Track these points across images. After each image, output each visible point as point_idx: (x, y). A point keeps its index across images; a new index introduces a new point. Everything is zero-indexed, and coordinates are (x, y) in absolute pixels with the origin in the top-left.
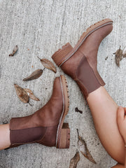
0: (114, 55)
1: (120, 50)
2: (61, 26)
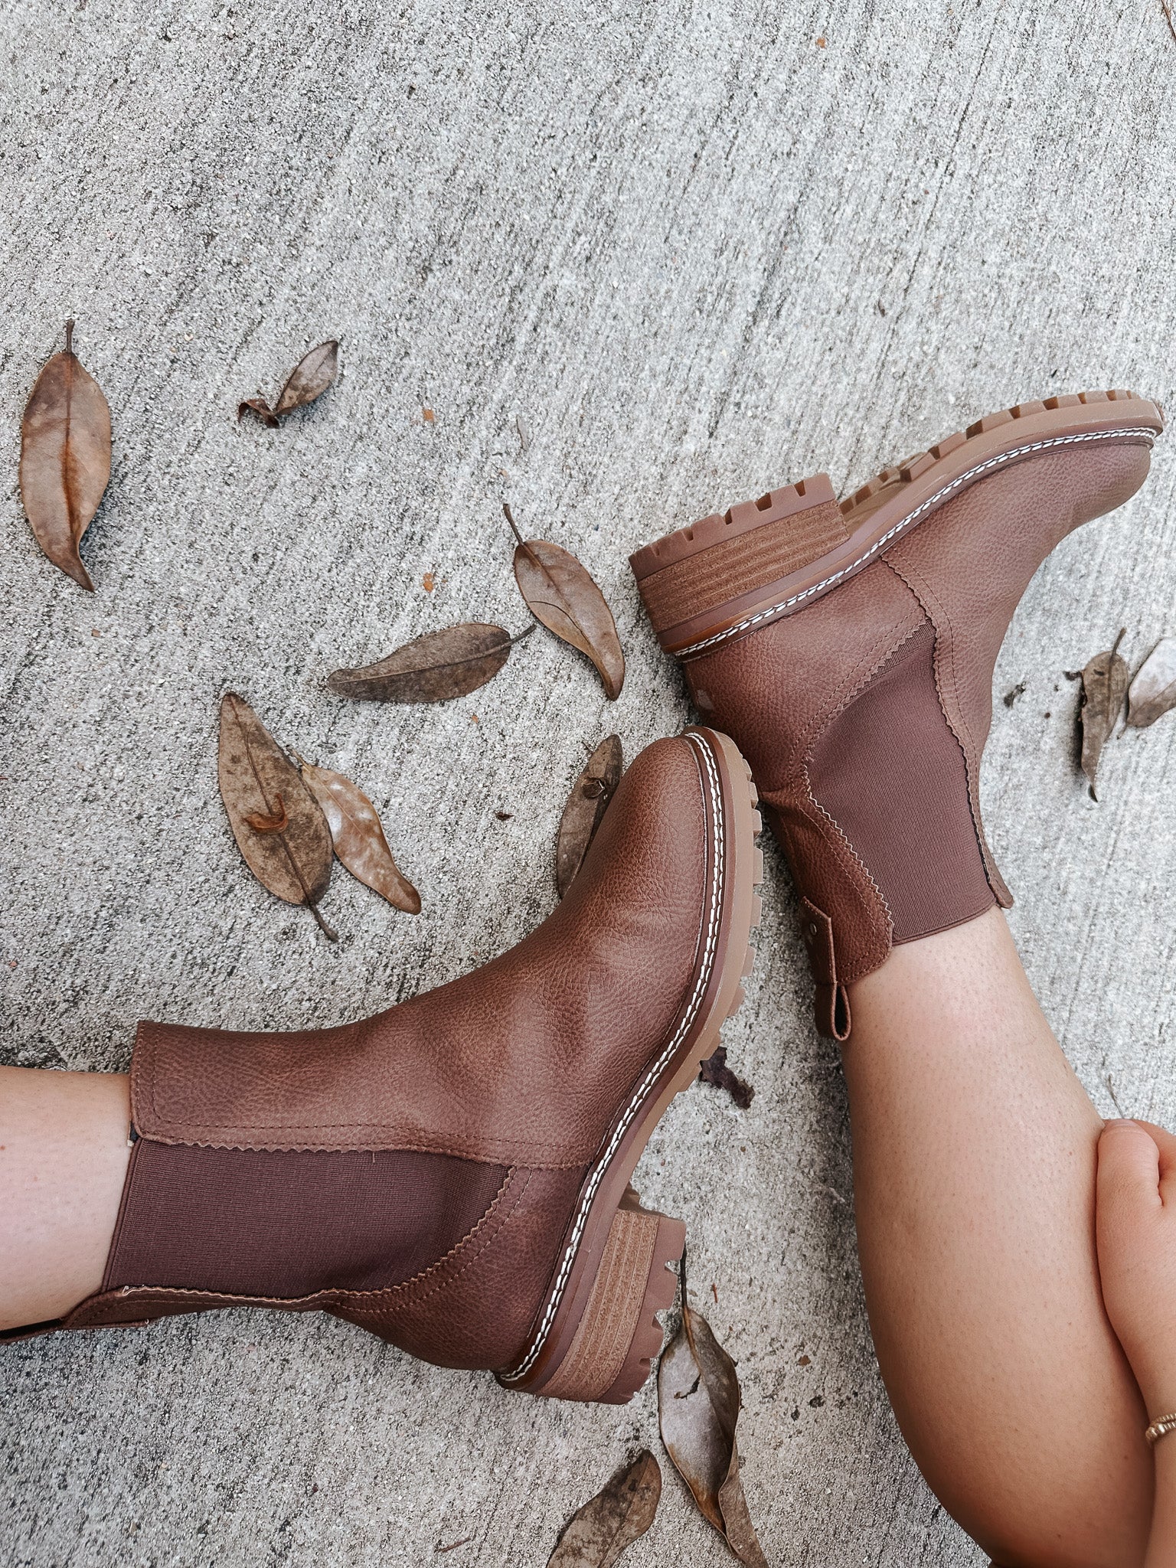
0: (1070, 689)
1: (1112, 659)
2: (740, 315)
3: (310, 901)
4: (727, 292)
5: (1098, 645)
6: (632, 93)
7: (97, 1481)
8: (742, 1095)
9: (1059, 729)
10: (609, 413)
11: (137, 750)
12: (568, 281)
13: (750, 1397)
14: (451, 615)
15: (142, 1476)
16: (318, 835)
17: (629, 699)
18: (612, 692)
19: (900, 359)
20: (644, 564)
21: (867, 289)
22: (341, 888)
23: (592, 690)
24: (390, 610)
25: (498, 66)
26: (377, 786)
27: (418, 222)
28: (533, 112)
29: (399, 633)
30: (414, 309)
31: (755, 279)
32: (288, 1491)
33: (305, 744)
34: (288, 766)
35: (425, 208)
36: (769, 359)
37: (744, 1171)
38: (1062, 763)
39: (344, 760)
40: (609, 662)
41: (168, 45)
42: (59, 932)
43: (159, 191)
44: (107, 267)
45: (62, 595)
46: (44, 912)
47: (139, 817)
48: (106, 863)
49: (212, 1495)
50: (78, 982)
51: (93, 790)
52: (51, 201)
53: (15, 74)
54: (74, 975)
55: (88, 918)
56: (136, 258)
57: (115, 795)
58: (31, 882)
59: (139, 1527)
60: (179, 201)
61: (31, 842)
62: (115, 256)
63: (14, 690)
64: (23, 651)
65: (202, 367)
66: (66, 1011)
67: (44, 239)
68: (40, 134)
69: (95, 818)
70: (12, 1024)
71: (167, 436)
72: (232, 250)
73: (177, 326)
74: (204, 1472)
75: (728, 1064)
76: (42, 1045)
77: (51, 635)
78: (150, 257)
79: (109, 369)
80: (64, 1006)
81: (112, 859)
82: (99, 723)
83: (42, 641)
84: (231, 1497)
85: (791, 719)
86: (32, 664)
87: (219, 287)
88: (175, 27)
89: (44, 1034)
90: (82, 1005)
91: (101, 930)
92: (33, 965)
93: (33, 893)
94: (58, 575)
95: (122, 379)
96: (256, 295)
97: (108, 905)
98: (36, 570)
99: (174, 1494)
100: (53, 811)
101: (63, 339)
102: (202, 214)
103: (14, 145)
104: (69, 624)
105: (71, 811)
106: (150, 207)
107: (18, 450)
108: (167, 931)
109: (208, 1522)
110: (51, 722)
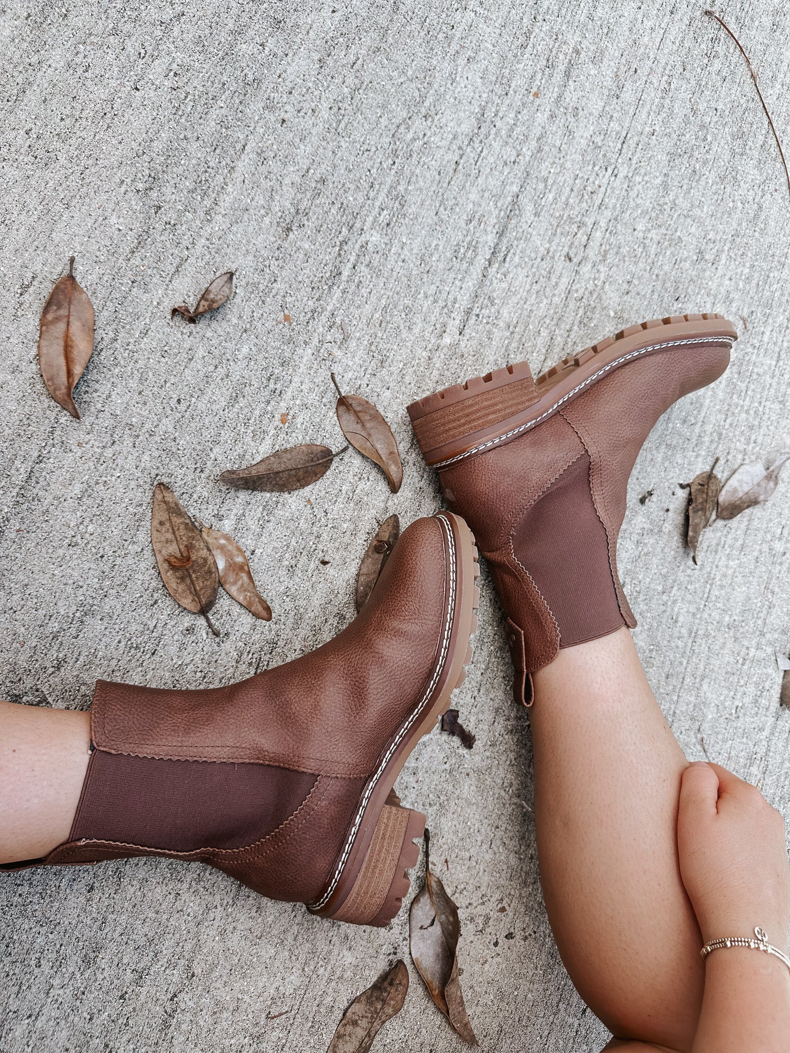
0: (682, 494)
1: (710, 476)
2: (481, 261)
3: (204, 611)
4: (473, 246)
5: (701, 467)
6: (418, 124)
7: (59, 963)
8: (468, 740)
9: (674, 519)
10: (398, 319)
11: (102, 517)
12: (375, 238)
13: (467, 931)
14: (297, 438)
15: (88, 962)
16: (210, 570)
17: (405, 492)
18: (394, 488)
19: (580, 288)
20: (416, 412)
21: (561, 246)
22: (223, 603)
23: (382, 486)
24: (259, 435)
25: (336, 107)
26: (247, 542)
27: (284, 201)
28: (357, 136)
29: (264, 449)
30: (280, 254)
31: (491, 239)
32: (176, 976)
33: (204, 514)
34: (194, 528)
35: (289, 193)
36: (498, 287)
37: (468, 788)
38: (676, 540)
39: (228, 525)
40: (393, 470)
41: (138, 93)
42: (50, 625)
43: (129, 180)
44: (96, 225)
45: (61, 421)
46: (41, 612)
47: (102, 557)
48: (81, 584)
49: (129, 976)
50: (61, 655)
51: (74, 539)
52: (64, 186)
53: (46, 109)
54: (58, 651)
55: (68, 617)
56: (113, 220)
57: (88, 543)
58: (35, 594)
59: (83, 993)
60: (140, 186)
61: (36, 569)
62: (101, 219)
63: (29, 477)
64: (36, 454)
65: (150, 286)
66: (53, 673)
67: (59, 207)
68: (58, 145)
69: (75, 556)
70: (20, 680)
71: (128, 327)
72: (172, 216)
73: (136, 261)
74: (125, 961)
75: (460, 721)
76: (37, 693)
77: (53, 446)
78: (121, 220)
79: (94, 286)
80: (52, 670)
81: (84, 581)
82: (80, 499)
83: (48, 448)
84: (141, 977)
85: (502, 508)
86: (41, 462)
87: (163, 238)
88: (142, 82)
89: (39, 687)
90: (62, 670)
91: (76, 624)
92: (34, 644)
93: (36, 601)
94: (59, 409)
95: (102, 292)
96: (185, 243)
97: (81, 609)
98: (46, 405)
99: (106, 974)
100: (50, 551)
101: (68, 267)
102: (154, 194)
103: (43, 151)
104: (64, 439)
105: (60, 552)
106: (123, 189)
107: (38, 333)
108: (116, 626)
109: (126, 993)
110: (51, 497)
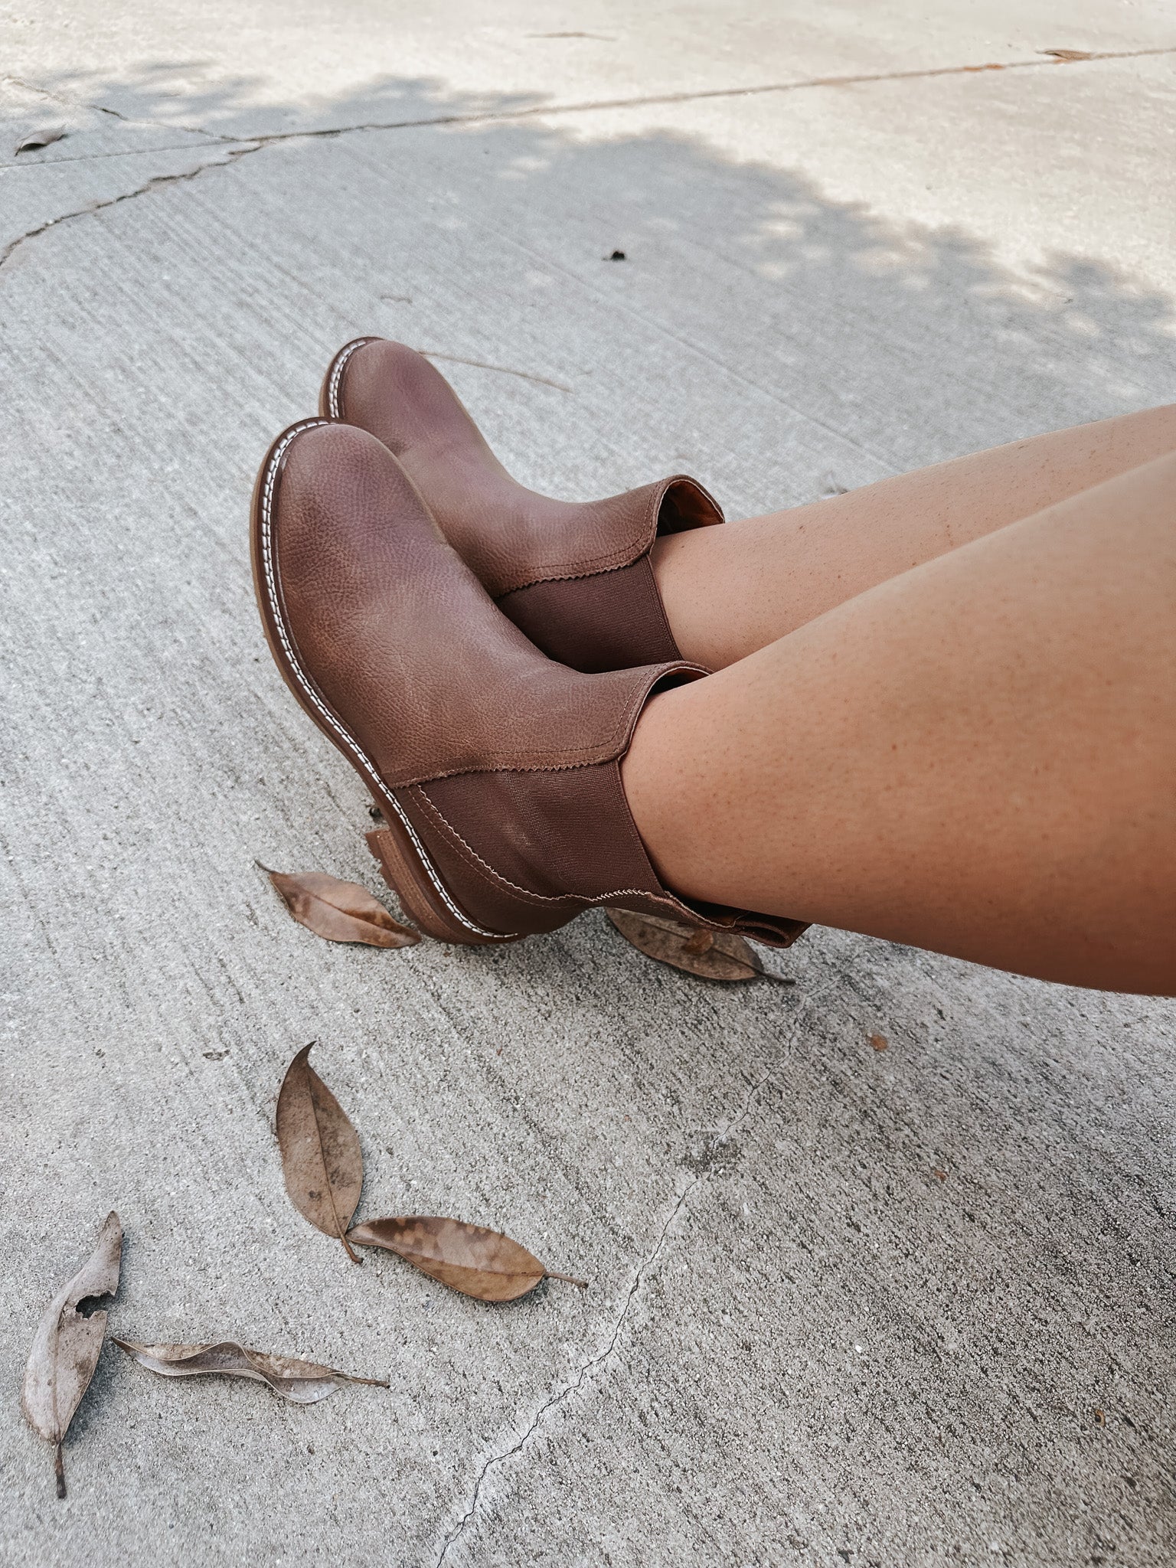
32: (1131, 1194)
41: (142, 744)
42: (622, 1082)
43: (216, 789)
44: (238, 833)
45: (410, 958)
46: (603, 1082)
47: (578, 998)
48: (595, 1031)
49: (1108, 1240)
50: (664, 1092)
51: (543, 1011)
52: (179, 837)
53: (97, 814)
54: (657, 1091)
55: (625, 1061)
56: (244, 818)
57: (555, 1002)
58: (578, 1077)
59: (1108, 1297)
60: (230, 783)
61: (552, 1060)
62: (235, 827)
63: (448, 1014)
64: (429, 995)
65: (332, 823)
66: (680, 1109)
67: (196, 852)
68: (138, 822)
69: (561, 1020)
70: (668, 1145)
71: (357, 859)
72: (276, 776)
73: (298, 822)
74: (1085, 1233)
76: (694, 1139)
77: (430, 977)
78: (249, 813)
79: (295, 864)
80: (676, 1108)
81: (594, 1027)
82: (503, 984)
83: (430, 982)
84: (1115, 1229)
86: (439, 996)
87: (293, 792)
88: (135, 735)
89: (688, 1131)
90: (682, 1099)
91: (638, 1060)
92: (635, 1109)
93: (586, 1080)
94: (396, 952)
95: (307, 862)
96: (311, 778)
97: (623, 1046)
98: (385, 961)
99: (1093, 1261)
100: (540, 1038)
101: (261, 873)
102: (246, 777)
103: (133, 836)
104: (430, 965)
105: (548, 1030)
106: (221, 797)
107: (306, 929)
108: (664, 1026)
109: (1130, 1255)
110: (483, 1006)
